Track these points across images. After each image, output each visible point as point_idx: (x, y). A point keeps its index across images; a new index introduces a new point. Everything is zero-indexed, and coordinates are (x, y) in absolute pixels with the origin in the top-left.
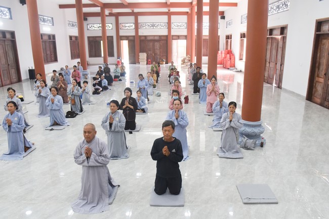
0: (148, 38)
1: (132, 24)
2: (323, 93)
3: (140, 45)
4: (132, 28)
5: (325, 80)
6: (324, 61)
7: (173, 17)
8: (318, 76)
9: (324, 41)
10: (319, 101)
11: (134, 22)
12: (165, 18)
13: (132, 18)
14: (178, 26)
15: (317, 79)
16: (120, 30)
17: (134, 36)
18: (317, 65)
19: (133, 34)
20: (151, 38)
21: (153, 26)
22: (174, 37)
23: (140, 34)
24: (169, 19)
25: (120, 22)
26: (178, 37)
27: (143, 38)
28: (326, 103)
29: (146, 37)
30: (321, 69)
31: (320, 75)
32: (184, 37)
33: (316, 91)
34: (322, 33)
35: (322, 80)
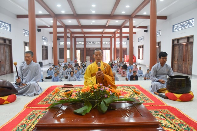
0: (91, 49)
1: (82, 42)
2: (177, 67)
3: (87, 52)
4: (82, 44)
5: (178, 62)
6: (176, 55)
7: (103, 39)
8: (175, 61)
9: (176, 47)
10: (176, 71)
11: (84, 41)
12: (99, 39)
13: (83, 39)
14: (106, 43)
15: (174, 62)
16: (76, 45)
17: (83, 48)
18: (174, 57)
19: (83, 47)
20: (92, 49)
21: (93, 43)
22: (104, 49)
23: (87, 47)
24: (102, 40)
25: (76, 41)
26: (106, 49)
27: (88, 49)
28: (179, 71)
29: (89, 48)
30: (176, 58)
31: (176, 61)
32: (109, 49)
33: (175, 67)
34: (174, 44)
35: (176, 62)
